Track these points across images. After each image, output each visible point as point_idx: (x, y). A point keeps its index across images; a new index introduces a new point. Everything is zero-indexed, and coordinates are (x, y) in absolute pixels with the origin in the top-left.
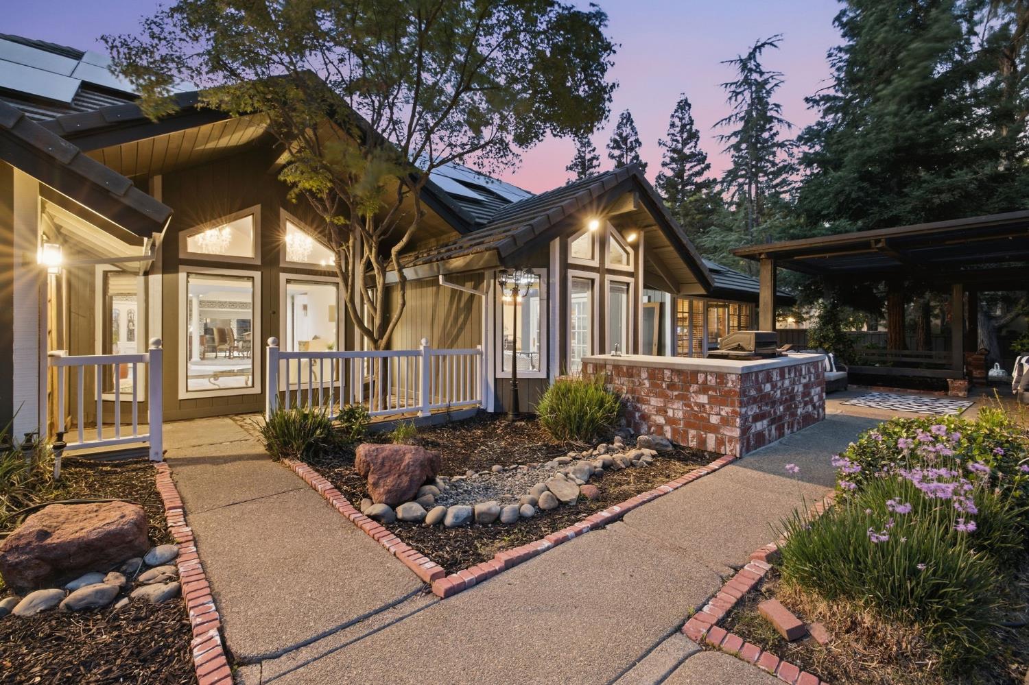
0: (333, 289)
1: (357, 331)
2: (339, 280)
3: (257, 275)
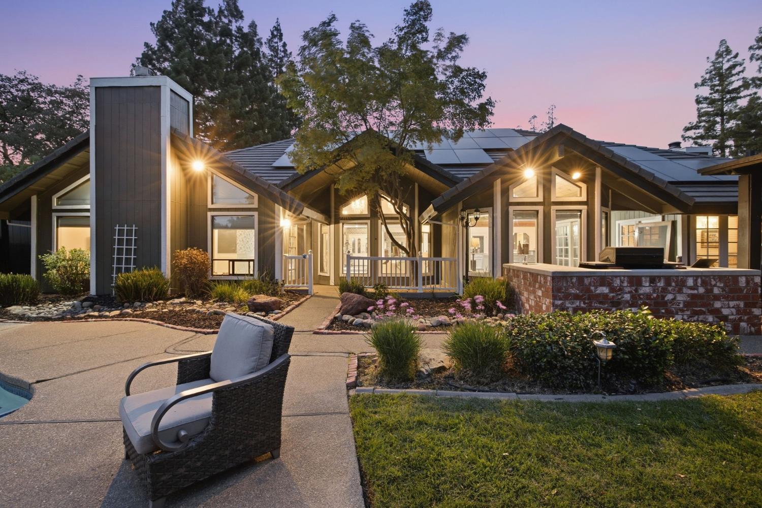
3: (369, 222)
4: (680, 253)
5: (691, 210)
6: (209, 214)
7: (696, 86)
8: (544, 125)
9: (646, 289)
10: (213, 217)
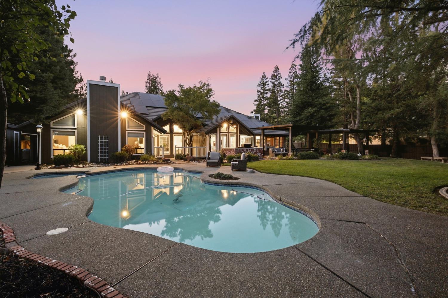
0: (182, 136)
1: (186, 144)
2: (183, 135)
3: (170, 135)
4: (253, 145)
5: (255, 135)
6: (127, 132)
7: (257, 86)
10: (128, 133)
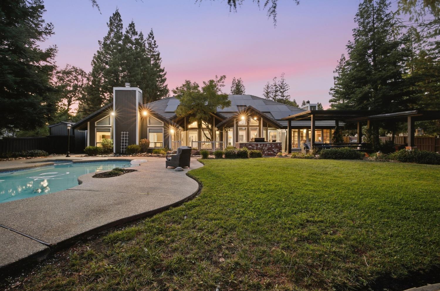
3: (198, 130)
7: (334, 72)
8: (280, 82)
9: (259, 146)
10: (149, 129)
